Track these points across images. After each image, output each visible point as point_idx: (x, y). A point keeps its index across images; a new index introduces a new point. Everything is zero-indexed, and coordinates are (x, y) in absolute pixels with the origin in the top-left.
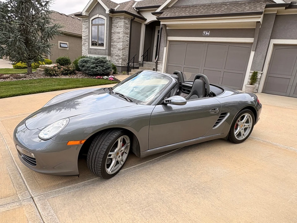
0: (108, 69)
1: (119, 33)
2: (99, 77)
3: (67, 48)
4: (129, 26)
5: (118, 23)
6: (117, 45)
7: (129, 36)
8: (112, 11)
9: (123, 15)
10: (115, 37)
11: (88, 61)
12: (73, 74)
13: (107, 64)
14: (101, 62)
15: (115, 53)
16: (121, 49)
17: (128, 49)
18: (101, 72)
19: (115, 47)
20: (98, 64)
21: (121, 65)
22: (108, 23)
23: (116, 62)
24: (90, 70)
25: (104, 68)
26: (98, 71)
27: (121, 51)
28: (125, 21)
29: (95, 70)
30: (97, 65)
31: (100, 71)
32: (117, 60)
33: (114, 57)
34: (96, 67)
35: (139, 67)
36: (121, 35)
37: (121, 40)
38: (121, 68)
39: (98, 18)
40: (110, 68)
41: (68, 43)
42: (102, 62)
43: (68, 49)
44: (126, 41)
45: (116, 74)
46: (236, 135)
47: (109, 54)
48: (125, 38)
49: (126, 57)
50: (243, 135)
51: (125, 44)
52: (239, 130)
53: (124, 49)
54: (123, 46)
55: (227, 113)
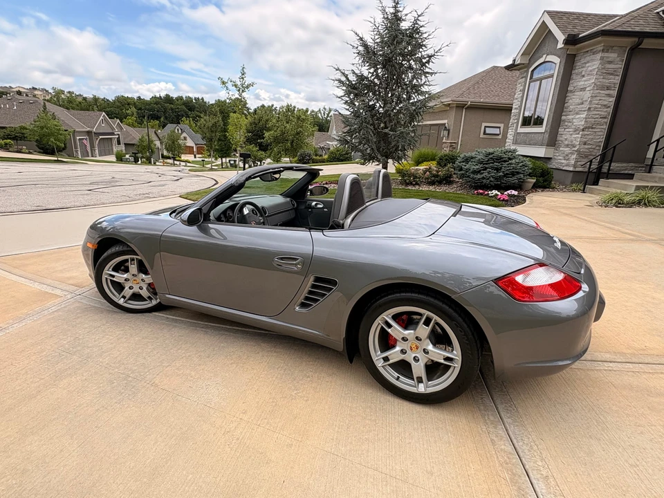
1: (583, 89)
2: (481, 191)
3: (498, 135)
4: (620, 67)
5: (587, 65)
6: (574, 120)
7: (615, 93)
8: (572, 40)
9: (599, 43)
10: (573, 101)
11: (472, 158)
12: (445, 184)
13: (511, 164)
14: (496, 159)
15: (566, 139)
16: (582, 128)
17: (606, 127)
18: (491, 181)
19: (570, 124)
20: (489, 164)
21: (571, 169)
22: (562, 71)
23: (563, 161)
24: (468, 177)
25: (501, 174)
26: (483, 178)
27: (579, 134)
28: (606, 55)
29: (479, 176)
30: (487, 166)
31: (488, 179)
32: (567, 155)
33: (561, 149)
34: (482, 171)
36: (587, 95)
37: (586, 106)
38: (572, 174)
39: (544, 62)
40: (518, 173)
41: (502, 126)
42: (499, 159)
43: (500, 137)
44: (600, 106)
45: (548, 188)
46: (379, 364)
47: (553, 141)
48: (600, 100)
49: (593, 147)
50: (420, 380)
51: (598, 114)
52: (395, 354)
53: (589, 128)
54: (588, 120)
55: (334, 283)
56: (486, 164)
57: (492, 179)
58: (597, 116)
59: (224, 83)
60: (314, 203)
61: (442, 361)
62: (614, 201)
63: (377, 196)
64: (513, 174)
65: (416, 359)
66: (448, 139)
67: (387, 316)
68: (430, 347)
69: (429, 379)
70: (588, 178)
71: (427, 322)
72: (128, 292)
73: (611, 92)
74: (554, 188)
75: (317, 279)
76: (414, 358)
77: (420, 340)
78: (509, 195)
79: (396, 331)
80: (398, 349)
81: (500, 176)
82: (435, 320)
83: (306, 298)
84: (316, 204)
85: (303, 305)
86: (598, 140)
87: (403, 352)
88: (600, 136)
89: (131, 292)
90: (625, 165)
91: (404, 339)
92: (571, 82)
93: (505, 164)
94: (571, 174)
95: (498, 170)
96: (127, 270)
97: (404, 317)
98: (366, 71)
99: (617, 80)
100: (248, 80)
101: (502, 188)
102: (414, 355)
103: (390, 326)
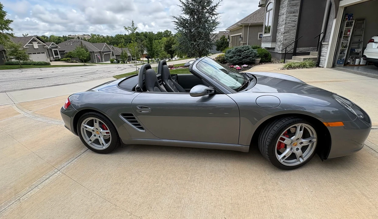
0: (247, 58)
1: (283, 14)
2: (232, 66)
5: (284, 2)
6: (281, 29)
10: (280, 20)
13: (245, 53)
14: (239, 51)
15: (279, 38)
16: (283, 32)
17: (295, 31)
19: (280, 31)
21: (280, 52)
22: (275, 6)
23: (278, 49)
26: (234, 60)
27: (282, 35)
29: (232, 59)
31: (236, 60)
32: (279, 46)
33: (277, 43)
34: (233, 57)
35: (309, 53)
36: (284, 16)
37: (284, 22)
39: (270, 3)
44: (291, 21)
45: (269, 62)
47: (274, 40)
48: (290, 18)
49: (291, 41)
51: (290, 25)
53: (287, 32)
54: (285, 28)
56: (236, 53)
57: (237, 60)
58: (290, 26)
59: (126, 28)
62: (287, 67)
64: (247, 57)
66: (242, 42)
70: (286, 56)
73: (296, 14)
74: (272, 62)
78: (244, 67)
81: (241, 58)
86: (292, 38)
88: (292, 36)
90: (308, 48)
92: (280, 11)
93: (243, 53)
94: (281, 55)
95: (240, 56)
98: (187, 17)
99: (298, 8)
100: (135, 26)
101: (240, 64)
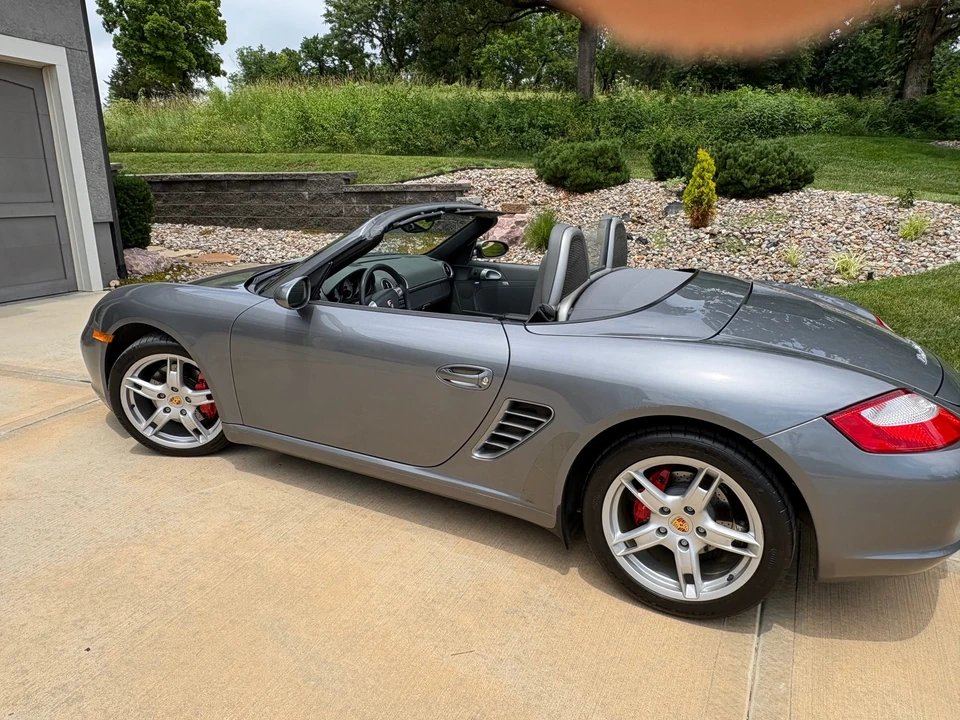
46: (619, 552)
50: (689, 579)
52: (646, 536)
55: (547, 413)
60: (485, 271)
61: (731, 549)
63: (605, 262)
65: (684, 545)
67: (636, 471)
68: (710, 524)
69: (705, 578)
71: (707, 482)
72: (161, 417)
75: (515, 406)
76: (680, 542)
77: (693, 512)
79: (651, 496)
80: (652, 527)
82: (721, 480)
83: (494, 438)
84: (489, 273)
85: (485, 449)
87: (661, 532)
89: (167, 417)
91: (664, 511)
96: (162, 379)
97: (665, 473)
102: (680, 538)
103: (640, 487)
